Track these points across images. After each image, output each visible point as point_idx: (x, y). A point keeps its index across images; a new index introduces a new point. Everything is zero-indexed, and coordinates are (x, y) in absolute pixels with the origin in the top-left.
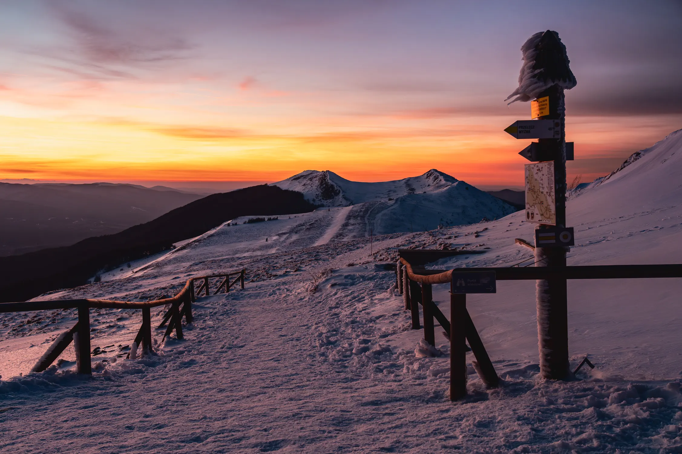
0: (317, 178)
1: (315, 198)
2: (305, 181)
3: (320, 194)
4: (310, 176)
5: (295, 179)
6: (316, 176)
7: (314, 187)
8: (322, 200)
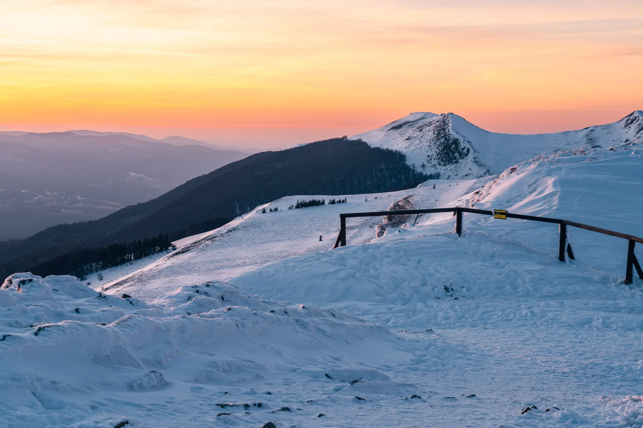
0: (432, 127)
1: (426, 163)
2: (410, 132)
3: (435, 154)
4: (420, 124)
5: (394, 128)
6: (430, 124)
7: (425, 144)
8: (438, 166)
